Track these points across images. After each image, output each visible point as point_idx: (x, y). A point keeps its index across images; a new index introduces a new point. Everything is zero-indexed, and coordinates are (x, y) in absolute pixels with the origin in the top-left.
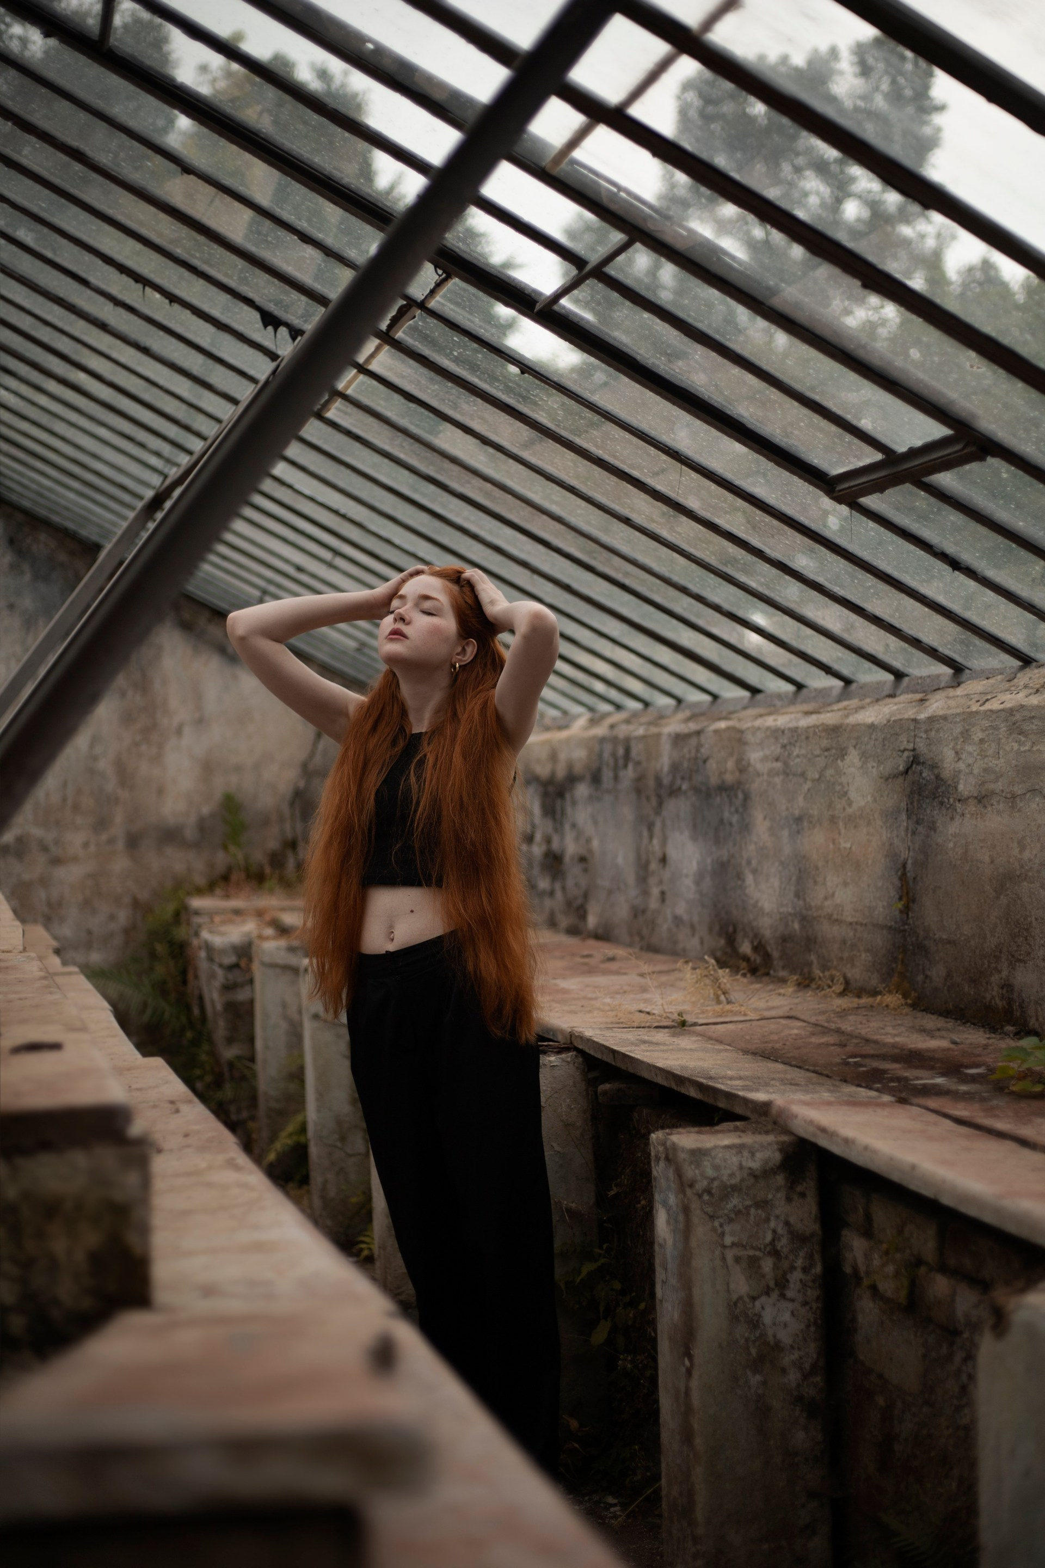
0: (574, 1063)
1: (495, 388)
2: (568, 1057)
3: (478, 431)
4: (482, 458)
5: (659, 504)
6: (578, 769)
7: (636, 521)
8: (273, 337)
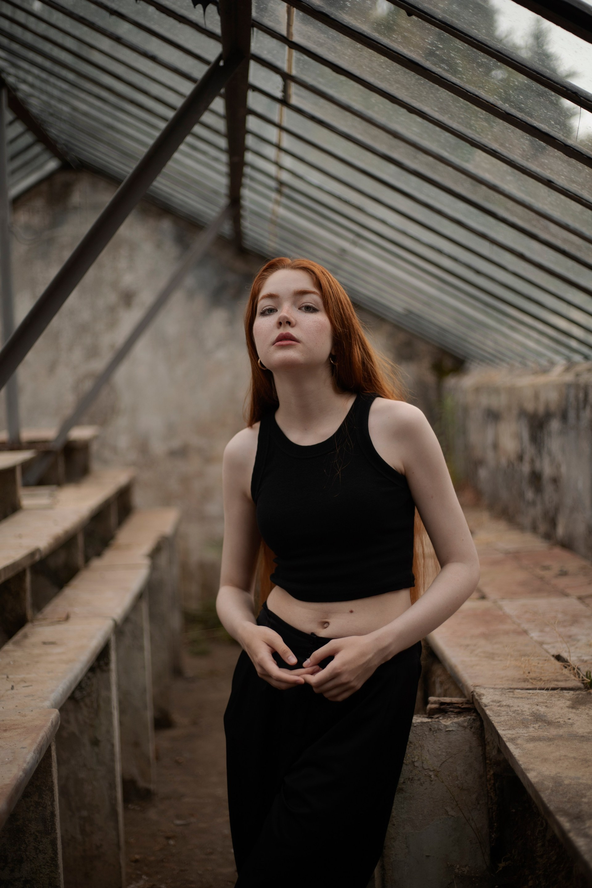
0: (471, 728)
1: (394, 41)
2: (464, 721)
3: (400, 98)
4: (415, 129)
5: (573, 161)
6: (553, 407)
7: (558, 183)
8: (203, 16)
